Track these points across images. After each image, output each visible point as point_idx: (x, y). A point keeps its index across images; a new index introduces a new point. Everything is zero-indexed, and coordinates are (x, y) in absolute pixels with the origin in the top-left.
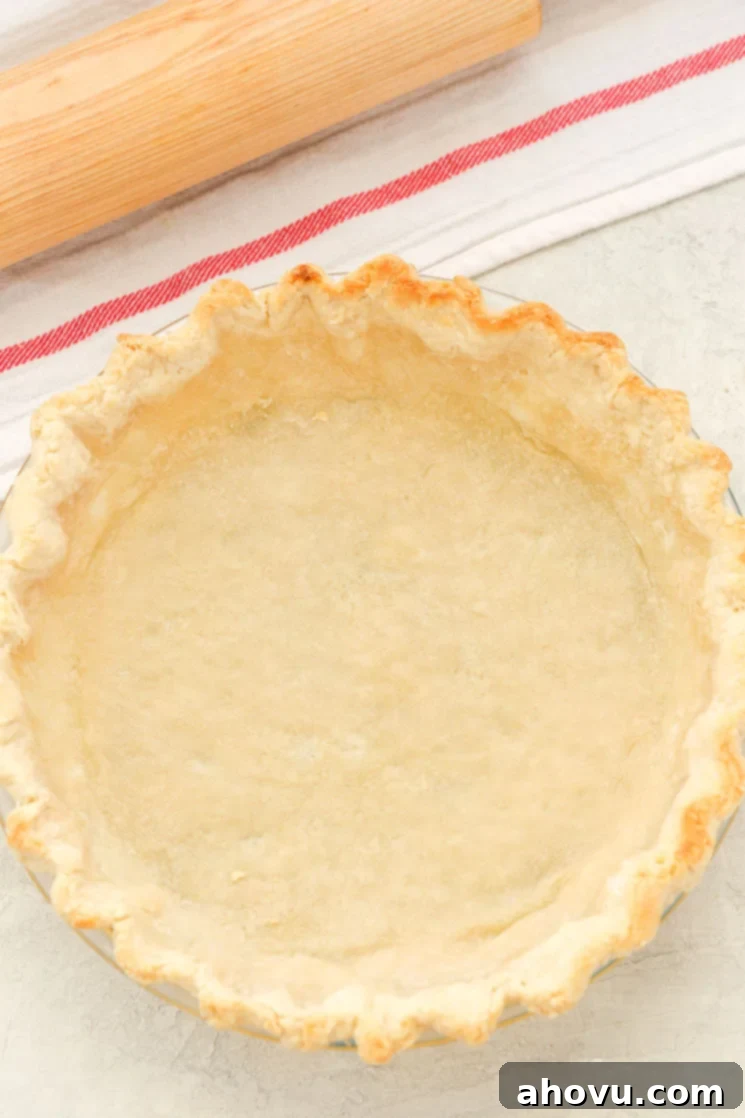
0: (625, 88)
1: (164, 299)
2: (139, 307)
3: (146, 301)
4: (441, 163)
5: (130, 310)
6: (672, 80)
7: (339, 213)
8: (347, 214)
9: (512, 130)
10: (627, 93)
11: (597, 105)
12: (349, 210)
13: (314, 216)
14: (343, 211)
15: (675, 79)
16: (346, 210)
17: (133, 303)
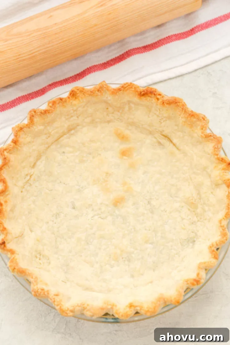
0: (182, 34)
1: (40, 95)
2: (32, 97)
3: (34, 96)
4: (124, 54)
5: (30, 98)
6: (195, 32)
7: (94, 69)
8: (96, 70)
9: (146, 46)
10: (182, 36)
11: (173, 39)
12: (97, 69)
13: (86, 70)
14: (95, 69)
15: (196, 31)
16: (96, 69)
17: (31, 96)
